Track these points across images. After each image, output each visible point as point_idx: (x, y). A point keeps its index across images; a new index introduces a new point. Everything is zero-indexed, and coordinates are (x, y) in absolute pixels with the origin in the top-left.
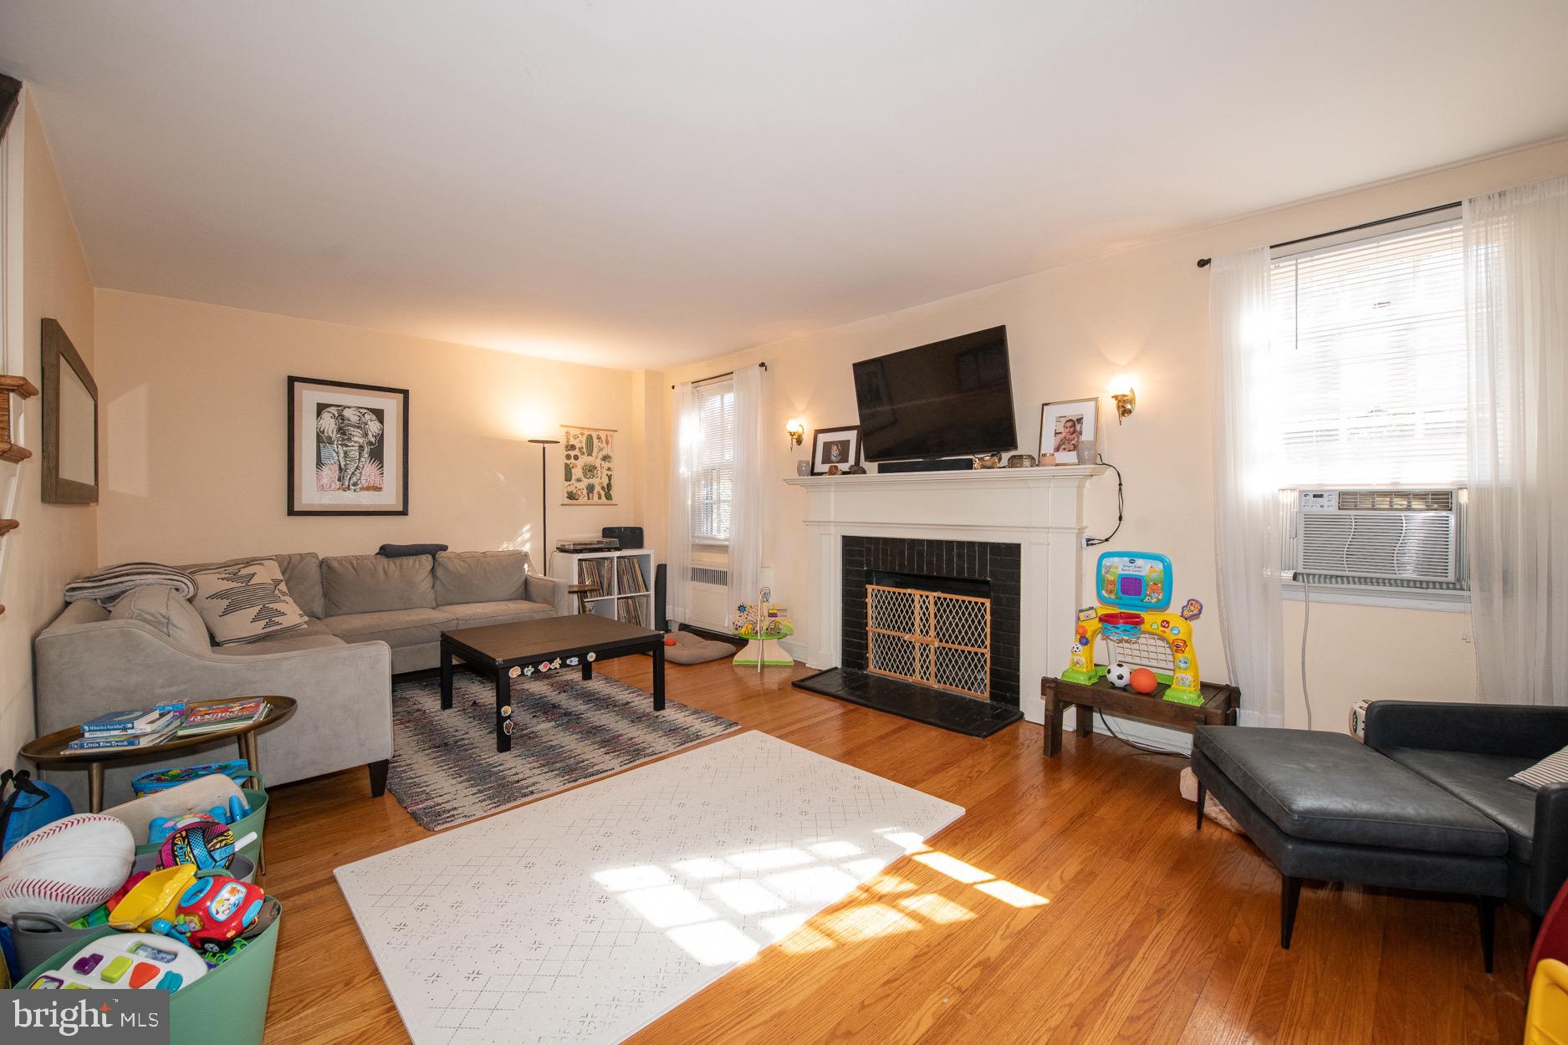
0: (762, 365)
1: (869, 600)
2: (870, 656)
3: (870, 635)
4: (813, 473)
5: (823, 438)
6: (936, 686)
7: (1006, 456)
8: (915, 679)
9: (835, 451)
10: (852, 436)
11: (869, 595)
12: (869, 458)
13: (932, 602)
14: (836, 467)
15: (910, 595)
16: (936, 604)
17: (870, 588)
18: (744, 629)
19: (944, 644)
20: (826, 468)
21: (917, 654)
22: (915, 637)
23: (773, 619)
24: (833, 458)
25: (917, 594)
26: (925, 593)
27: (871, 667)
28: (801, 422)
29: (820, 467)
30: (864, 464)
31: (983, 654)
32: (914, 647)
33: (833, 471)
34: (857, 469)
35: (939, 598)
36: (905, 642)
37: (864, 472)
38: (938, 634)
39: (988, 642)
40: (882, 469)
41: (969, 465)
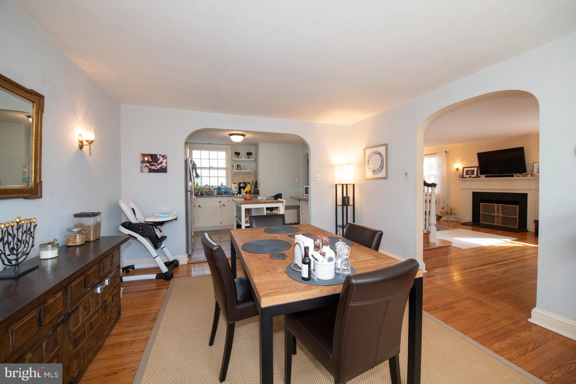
0: (446, 152)
1: (481, 206)
2: (481, 219)
3: (481, 214)
4: (463, 177)
5: (465, 169)
6: (502, 225)
7: (523, 174)
8: (496, 224)
9: (470, 172)
10: (475, 169)
11: (481, 205)
12: (481, 174)
13: (501, 207)
14: (471, 176)
15: (494, 205)
16: (502, 207)
17: (481, 204)
18: (444, 213)
19: (504, 216)
20: (468, 176)
21: (496, 218)
22: (495, 214)
23: (451, 211)
24: (469, 174)
25: (496, 205)
26: (498, 205)
27: (481, 222)
28: (459, 165)
29: (465, 176)
30: (479, 175)
31: (516, 218)
32: (495, 217)
33: (470, 177)
34: (477, 176)
35: (503, 206)
36: (492, 215)
37: (480, 177)
38: (502, 214)
39: (518, 215)
40: (486, 177)
41: (513, 176)
